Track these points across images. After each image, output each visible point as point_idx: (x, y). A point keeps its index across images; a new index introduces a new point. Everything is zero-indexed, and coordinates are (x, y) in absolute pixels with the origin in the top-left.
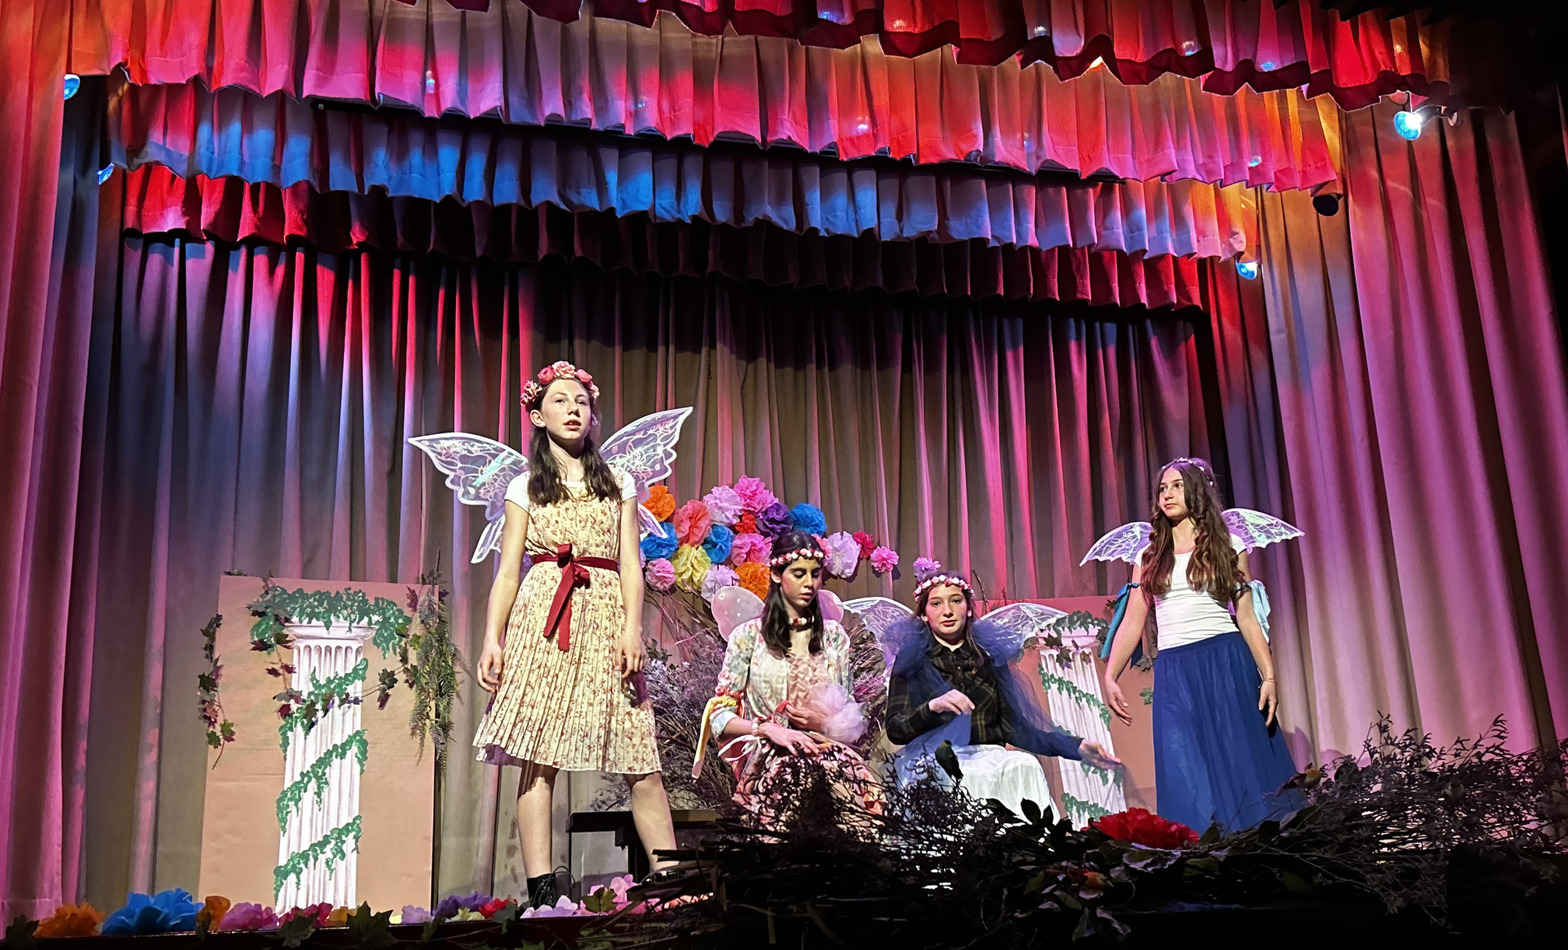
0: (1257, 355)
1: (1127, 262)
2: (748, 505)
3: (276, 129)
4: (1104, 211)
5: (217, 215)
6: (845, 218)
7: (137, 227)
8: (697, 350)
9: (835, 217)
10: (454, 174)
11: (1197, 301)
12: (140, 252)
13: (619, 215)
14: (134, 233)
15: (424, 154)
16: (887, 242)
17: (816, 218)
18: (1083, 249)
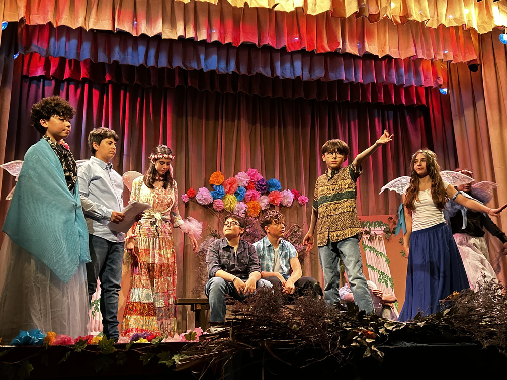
0: (447, 124)
1: (398, 88)
2: (252, 179)
3: (78, 40)
4: (388, 70)
5: (56, 70)
6: (289, 72)
7: (27, 75)
8: (233, 120)
9: (286, 72)
10: (144, 56)
11: (424, 103)
12: (28, 84)
13: (205, 71)
14: (26, 77)
15: (133, 48)
16: (305, 81)
17: (279, 73)
18: (380, 84)
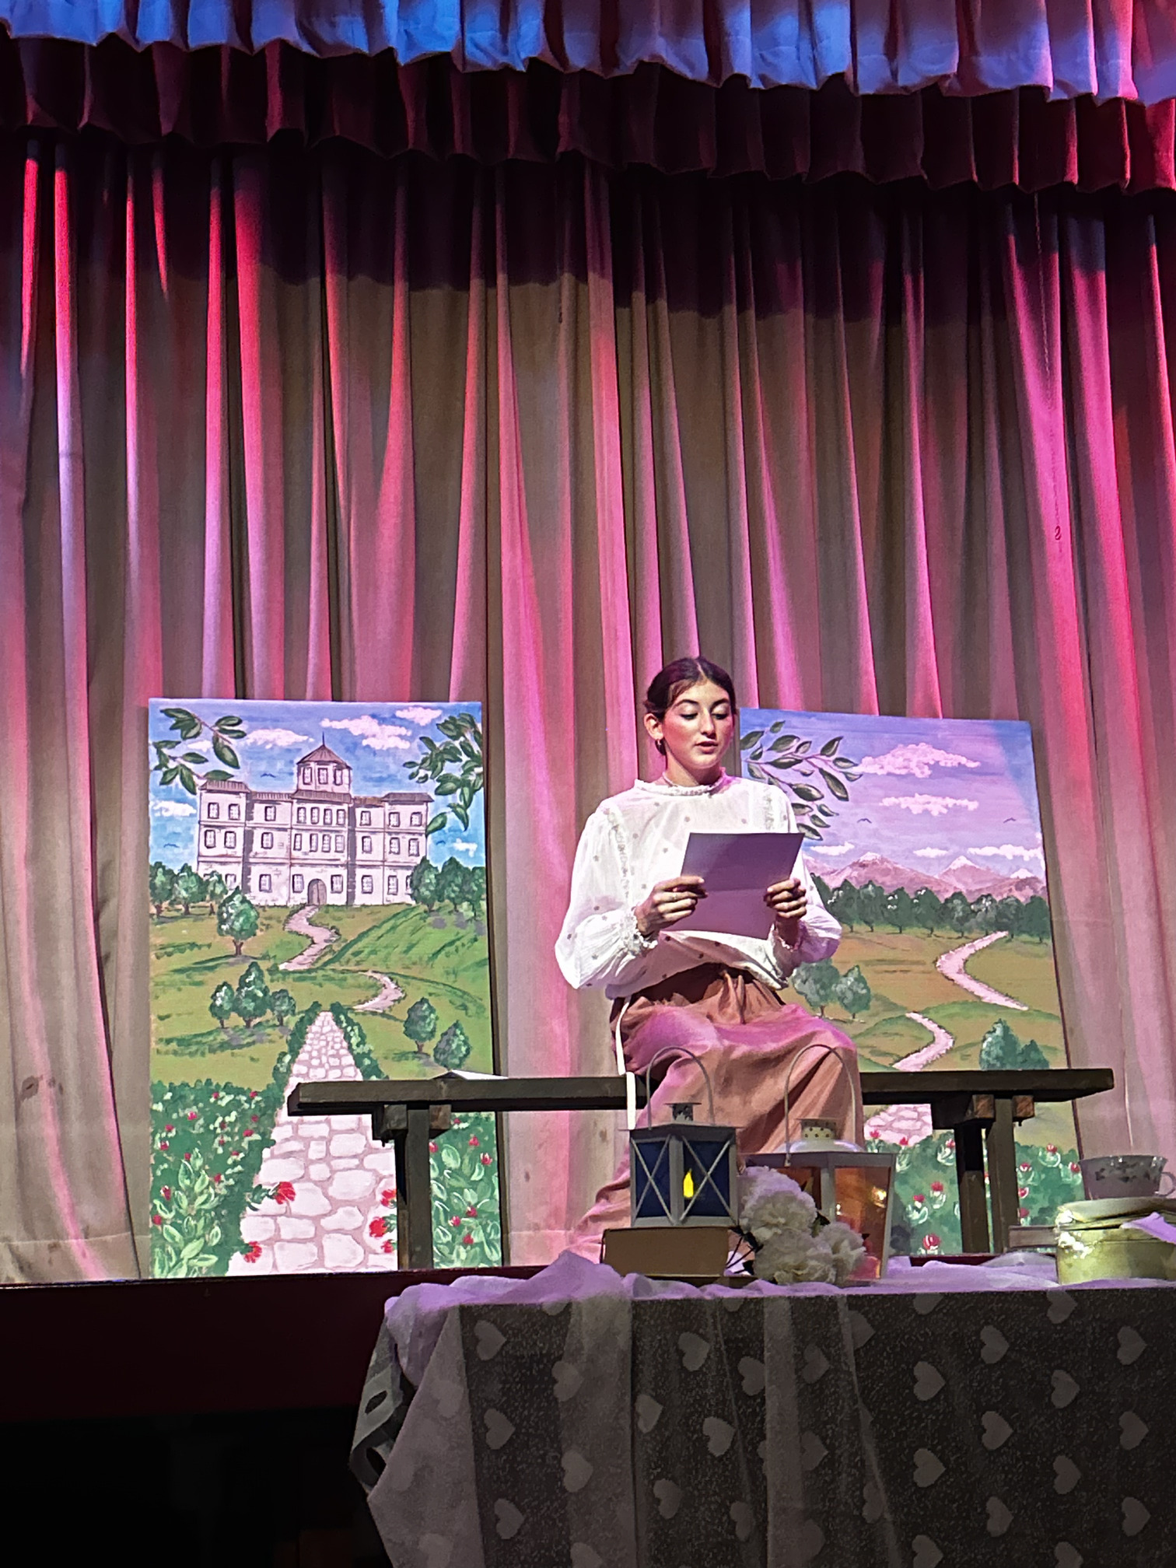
6: (794, 56)
9: (776, 55)
13: (402, 60)
16: (866, 97)
17: (743, 60)
